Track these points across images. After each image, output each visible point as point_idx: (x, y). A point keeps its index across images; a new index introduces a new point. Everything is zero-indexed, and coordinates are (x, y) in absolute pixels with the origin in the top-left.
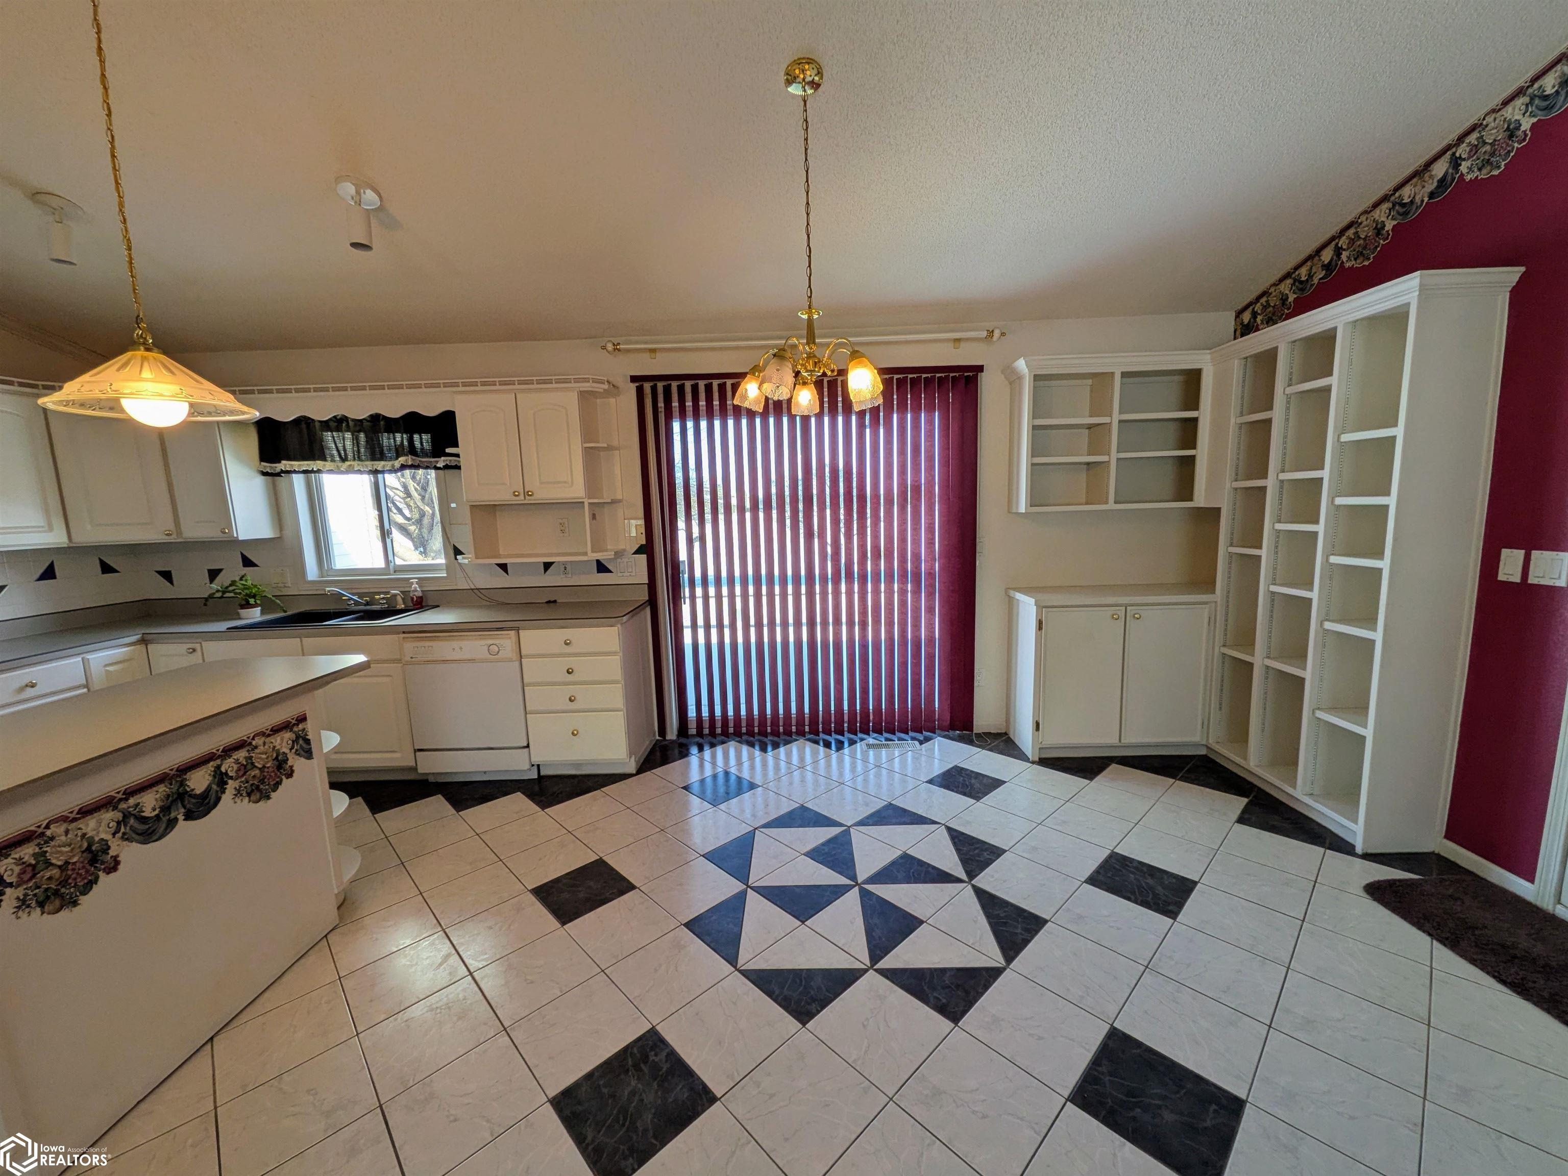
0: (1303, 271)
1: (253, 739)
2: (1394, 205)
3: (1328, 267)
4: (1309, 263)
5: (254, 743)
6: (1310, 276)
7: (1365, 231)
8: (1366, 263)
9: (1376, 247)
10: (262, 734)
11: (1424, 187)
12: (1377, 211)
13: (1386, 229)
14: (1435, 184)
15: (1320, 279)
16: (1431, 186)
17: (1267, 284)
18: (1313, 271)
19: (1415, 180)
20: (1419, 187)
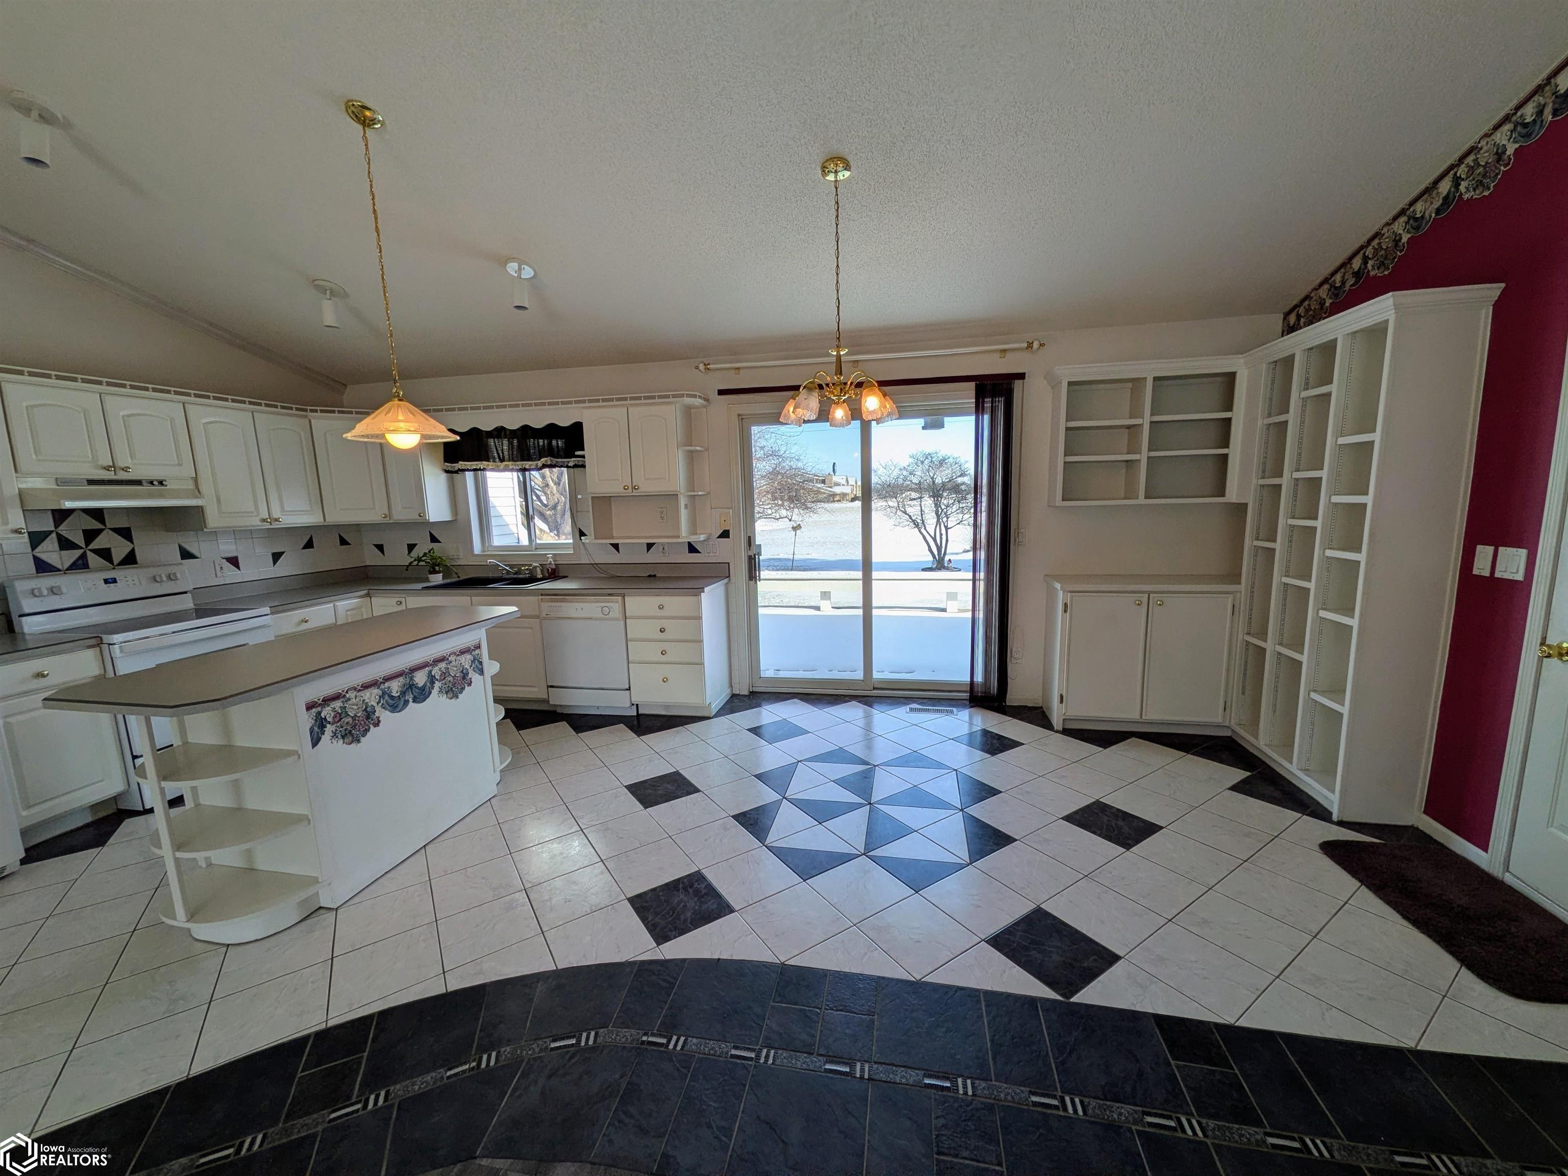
0: (1338, 278)
2: (1409, 219)
3: (1357, 275)
4: (1342, 270)
6: (1343, 283)
7: (1386, 243)
8: (1386, 273)
9: (1395, 258)
11: (1432, 203)
12: (1396, 224)
13: (1403, 241)
14: (1441, 201)
15: (1351, 286)
16: (1437, 203)
17: (1309, 289)
18: (1346, 278)
19: (1426, 196)
20: (1428, 203)
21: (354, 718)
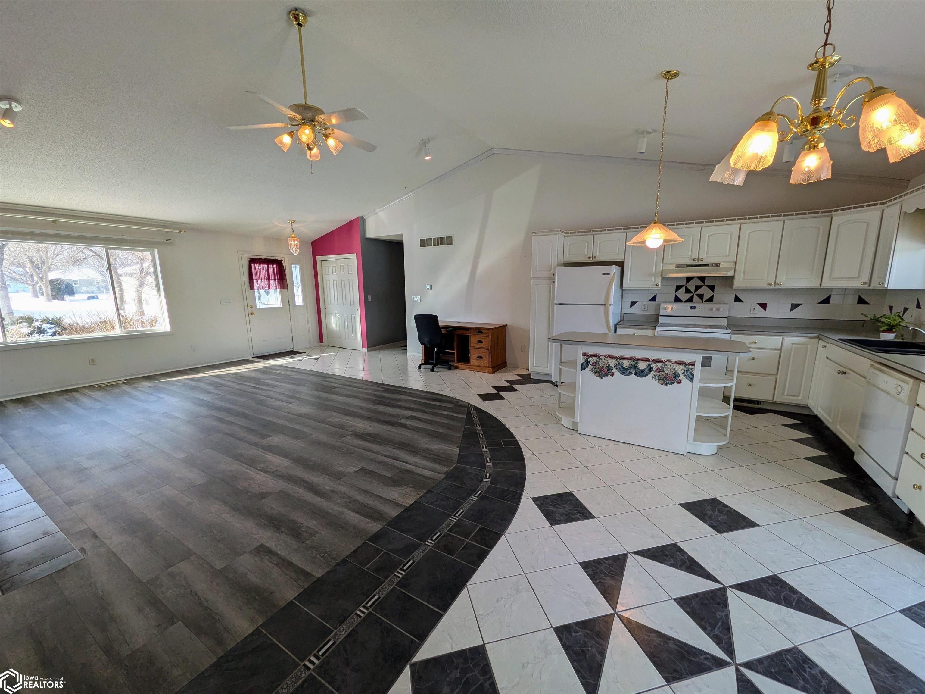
1: (666, 361)
5: (666, 363)
10: (671, 362)
21: (602, 367)
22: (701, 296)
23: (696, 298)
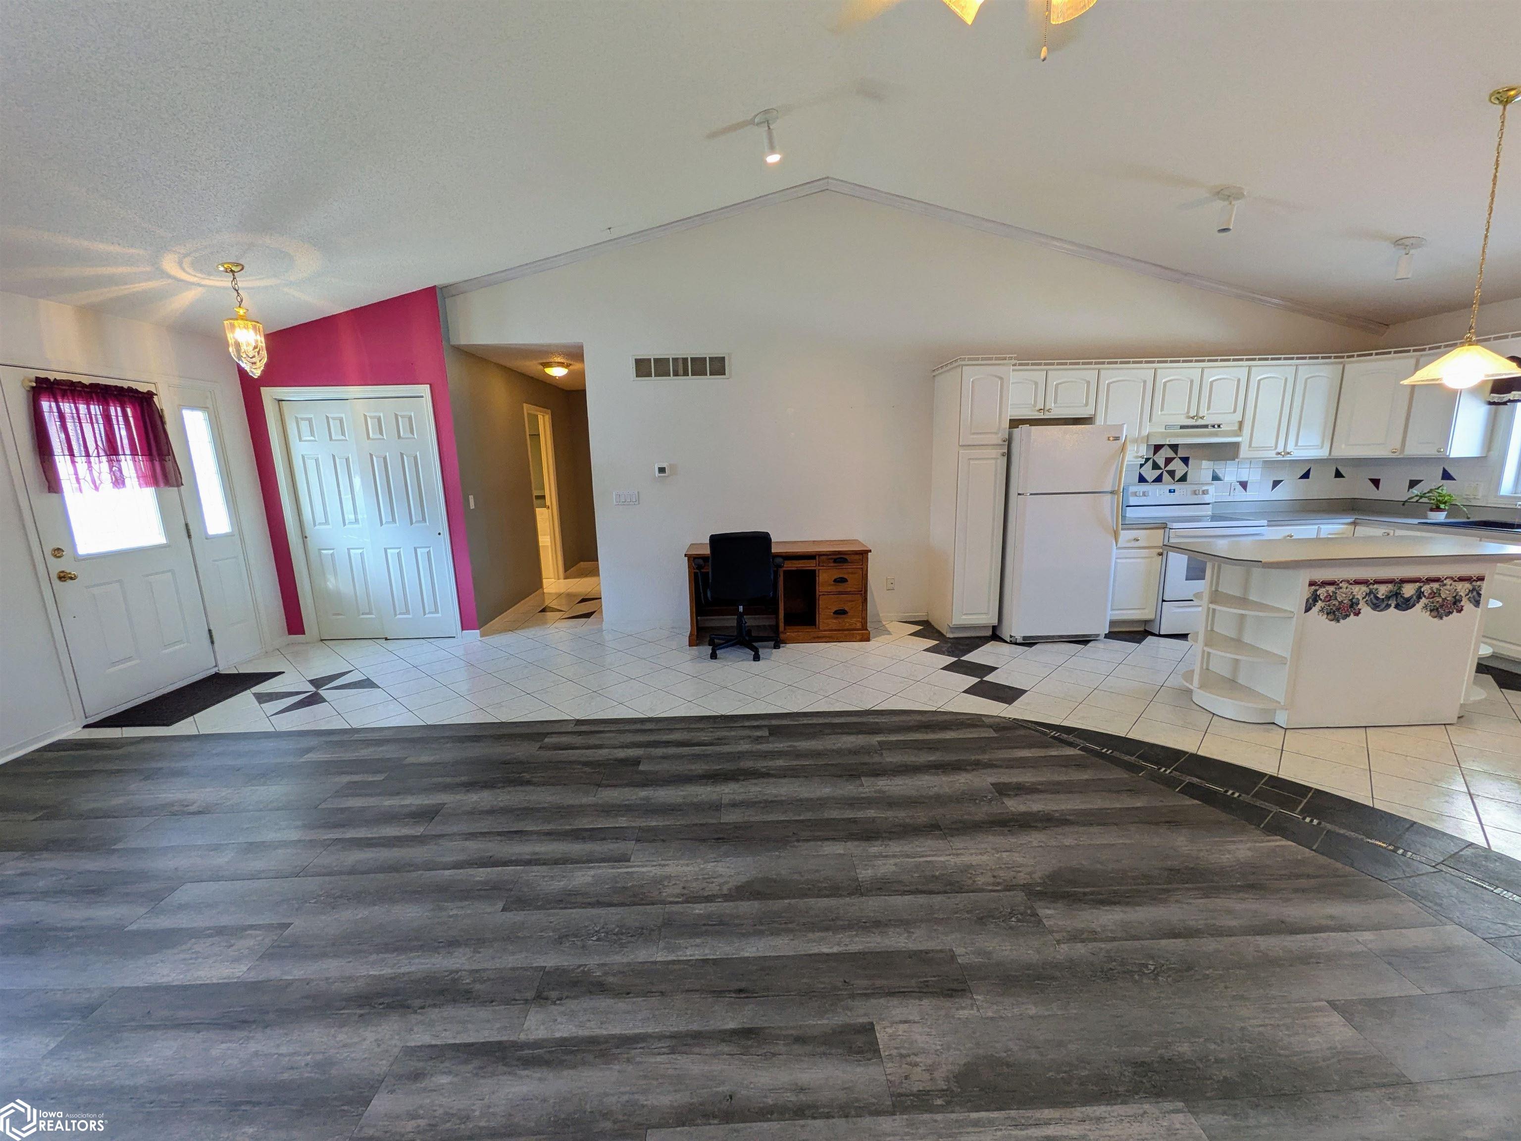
22: (1172, 473)
23: (1166, 477)
